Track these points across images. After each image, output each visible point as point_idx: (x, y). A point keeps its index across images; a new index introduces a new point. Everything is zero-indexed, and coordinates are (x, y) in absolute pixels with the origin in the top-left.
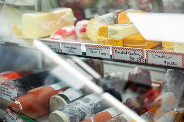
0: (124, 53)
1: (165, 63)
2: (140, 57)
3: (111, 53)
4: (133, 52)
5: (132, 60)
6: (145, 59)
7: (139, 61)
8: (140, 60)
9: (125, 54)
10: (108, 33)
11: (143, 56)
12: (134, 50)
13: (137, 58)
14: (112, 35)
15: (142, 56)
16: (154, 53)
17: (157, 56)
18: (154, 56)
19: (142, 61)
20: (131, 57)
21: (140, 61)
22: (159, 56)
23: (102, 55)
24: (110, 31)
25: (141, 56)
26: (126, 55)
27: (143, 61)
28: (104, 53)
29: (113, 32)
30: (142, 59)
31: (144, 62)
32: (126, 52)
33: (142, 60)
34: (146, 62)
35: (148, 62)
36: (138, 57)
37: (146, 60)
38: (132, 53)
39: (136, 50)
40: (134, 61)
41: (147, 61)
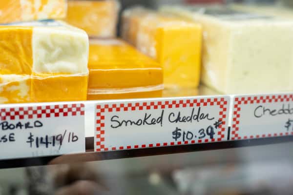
0: (149, 121)
1: (287, 127)
2: (212, 123)
3: (90, 130)
4: (186, 112)
5: (180, 139)
6: (229, 128)
7: (208, 137)
8: (211, 134)
9: (153, 123)
10: (29, 55)
11: (224, 120)
12: (192, 105)
13: (201, 131)
14: (52, 61)
15: (220, 120)
16: (261, 103)
17: (267, 112)
18: (260, 111)
19: (216, 137)
20: (177, 129)
21: (212, 137)
22: (274, 111)
23: (42, 147)
24: (44, 45)
25: (216, 120)
26: (158, 125)
27: (219, 136)
28: (56, 134)
29: (57, 51)
30: (216, 131)
31: (225, 139)
32: (161, 118)
33: (219, 133)
34: (232, 136)
35: (236, 135)
36: (204, 124)
37: (232, 129)
38: (182, 116)
39: (198, 105)
40: (190, 142)
41: (233, 133)
